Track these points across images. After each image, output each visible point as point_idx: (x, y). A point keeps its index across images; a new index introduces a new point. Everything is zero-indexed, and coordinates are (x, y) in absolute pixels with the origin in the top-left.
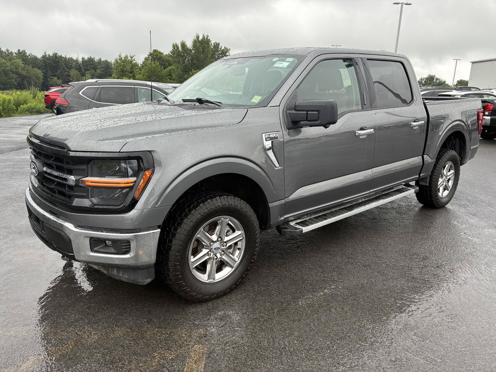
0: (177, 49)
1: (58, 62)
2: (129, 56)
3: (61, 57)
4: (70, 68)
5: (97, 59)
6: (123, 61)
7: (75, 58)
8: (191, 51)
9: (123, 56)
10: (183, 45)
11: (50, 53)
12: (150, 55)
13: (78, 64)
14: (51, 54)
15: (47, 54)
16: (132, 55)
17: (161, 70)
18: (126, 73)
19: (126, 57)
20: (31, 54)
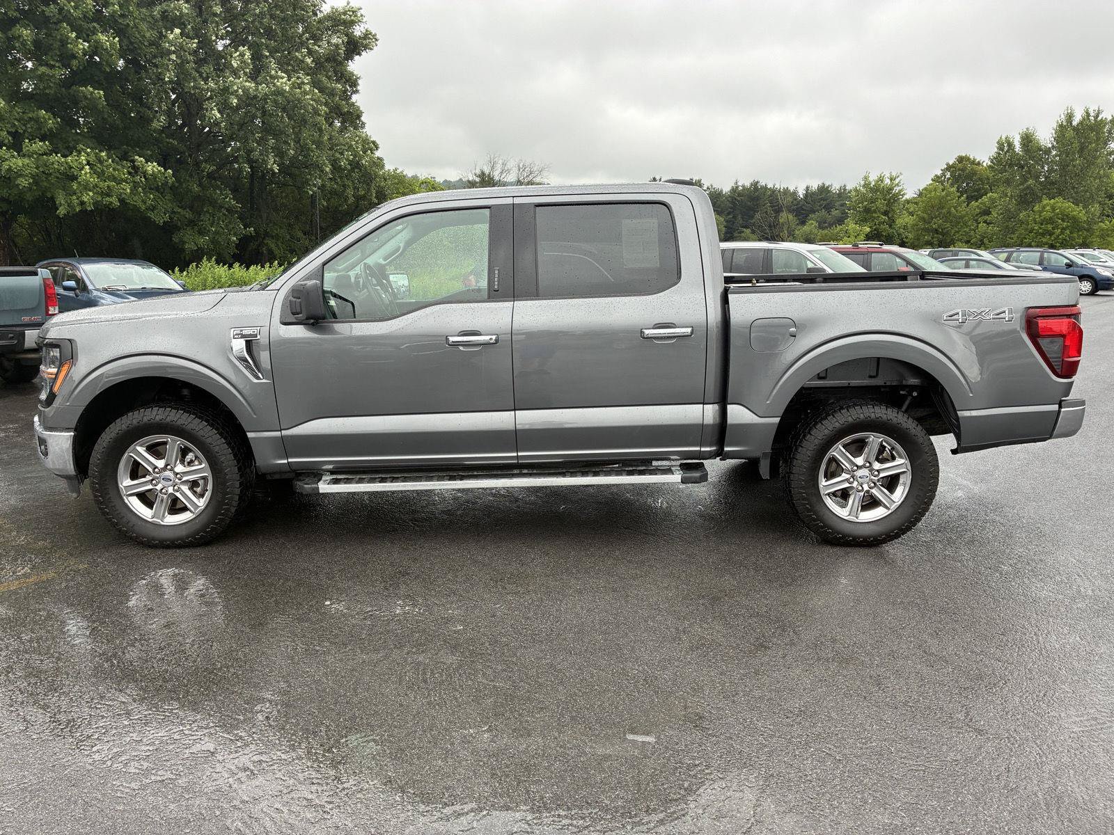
0: (1008, 151)
1: (758, 200)
2: (888, 175)
3: (765, 188)
4: (778, 211)
5: (835, 187)
6: (871, 188)
7: (792, 189)
8: (1048, 151)
9: (873, 178)
10: (1027, 139)
11: (746, 182)
12: (947, 169)
13: (796, 199)
14: (748, 184)
15: (740, 184)
16: (894, 174)
17: (959, 205)
18: (874, 215)
19: (881, 179)
20: (712, 186)
